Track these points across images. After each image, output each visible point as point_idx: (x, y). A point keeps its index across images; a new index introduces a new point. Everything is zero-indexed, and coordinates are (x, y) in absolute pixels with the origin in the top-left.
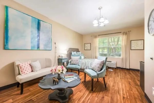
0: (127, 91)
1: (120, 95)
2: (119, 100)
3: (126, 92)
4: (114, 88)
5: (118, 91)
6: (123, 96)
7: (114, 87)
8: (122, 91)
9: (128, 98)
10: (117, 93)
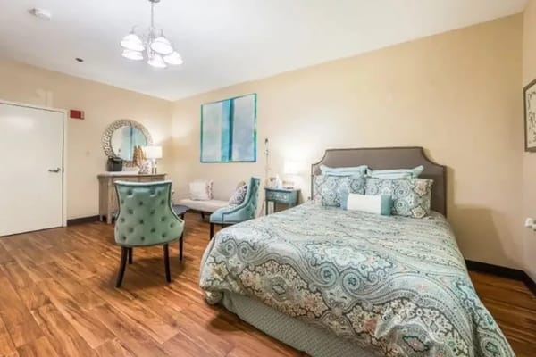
0: (44, 329)
1: (62, 301)
2: (58, 291)
3: (46, 322)
4: (96, 302)
5: (74, 305)
6: (53, 304)
7: (100, 307)
8: (62, 316)
9: (32, 312)
10: (74, 298)
